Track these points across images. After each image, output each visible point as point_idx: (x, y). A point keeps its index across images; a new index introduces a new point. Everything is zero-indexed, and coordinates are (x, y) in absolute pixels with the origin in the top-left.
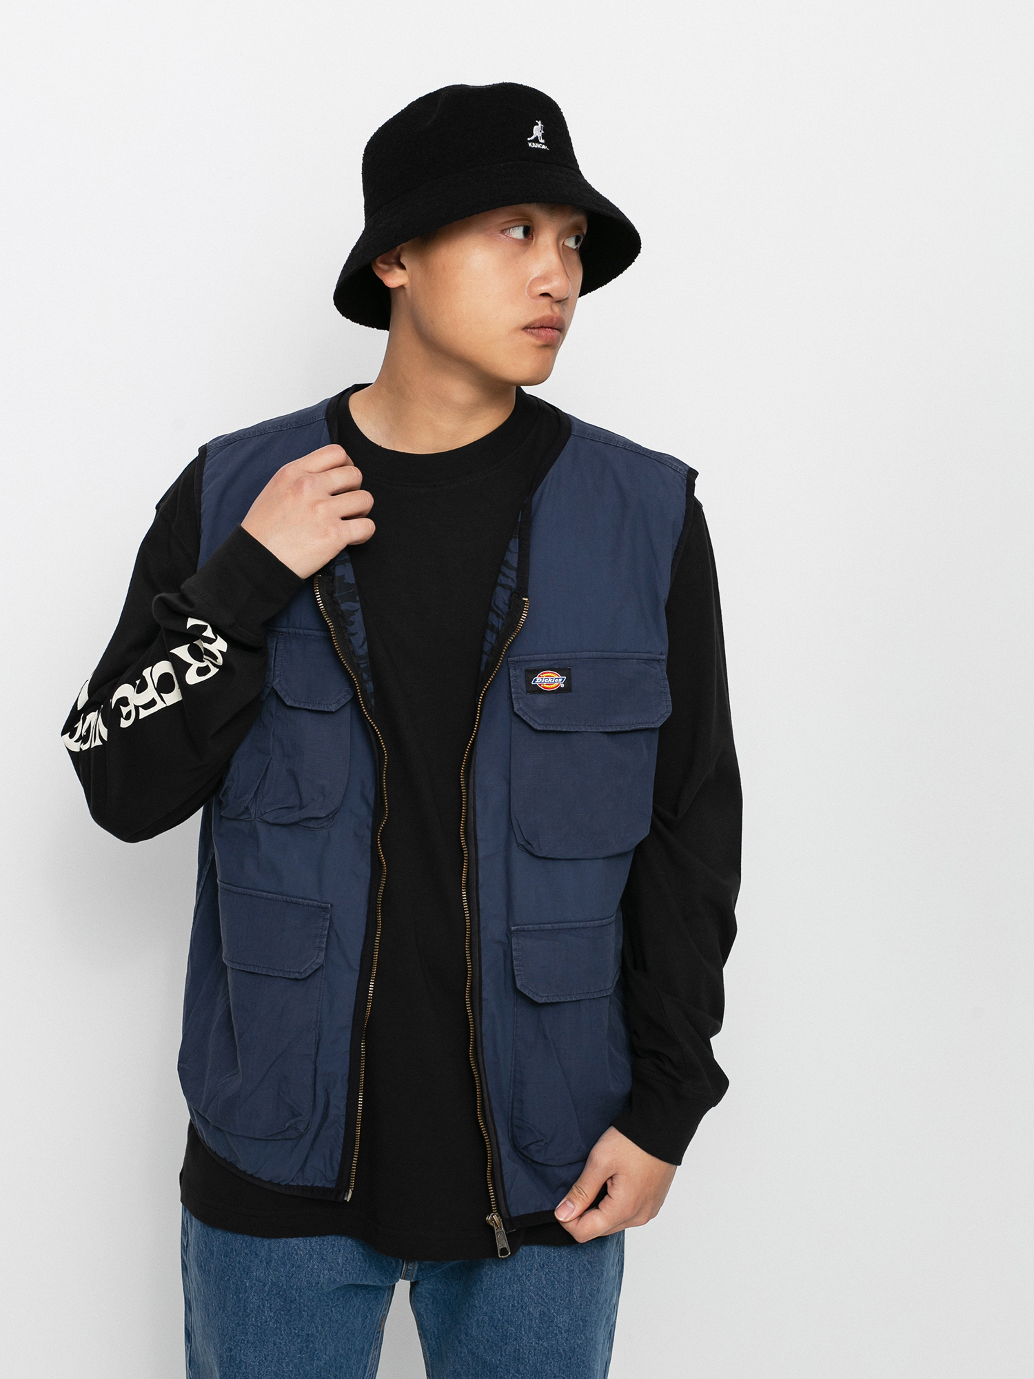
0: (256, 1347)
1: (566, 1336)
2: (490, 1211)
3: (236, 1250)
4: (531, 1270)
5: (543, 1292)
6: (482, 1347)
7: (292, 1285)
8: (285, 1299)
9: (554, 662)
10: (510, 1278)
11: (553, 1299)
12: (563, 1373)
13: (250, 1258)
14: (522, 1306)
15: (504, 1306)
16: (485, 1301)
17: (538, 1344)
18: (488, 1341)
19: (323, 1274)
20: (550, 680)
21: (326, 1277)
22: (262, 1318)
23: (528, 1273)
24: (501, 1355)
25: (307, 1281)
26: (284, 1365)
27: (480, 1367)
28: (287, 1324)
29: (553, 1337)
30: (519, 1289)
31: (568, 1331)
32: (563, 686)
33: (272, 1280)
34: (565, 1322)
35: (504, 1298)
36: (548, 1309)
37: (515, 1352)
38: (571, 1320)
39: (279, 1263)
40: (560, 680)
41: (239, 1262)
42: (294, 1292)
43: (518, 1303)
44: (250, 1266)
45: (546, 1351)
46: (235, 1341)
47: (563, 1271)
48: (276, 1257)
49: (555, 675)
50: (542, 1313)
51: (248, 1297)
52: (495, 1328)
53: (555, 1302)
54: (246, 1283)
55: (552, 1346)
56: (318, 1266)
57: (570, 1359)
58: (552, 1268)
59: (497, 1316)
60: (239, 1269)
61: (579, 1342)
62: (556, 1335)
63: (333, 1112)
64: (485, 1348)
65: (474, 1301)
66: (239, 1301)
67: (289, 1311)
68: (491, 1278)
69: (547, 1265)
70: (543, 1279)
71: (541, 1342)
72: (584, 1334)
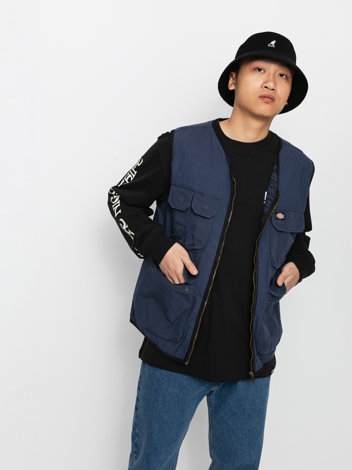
0: (167, 413)
1: (259, 405)
2: (251, 371)
3: (163, 383)
4: (250, 386)
5: (253, 393)
6: (233, 408)
7: (181, 393)
8: (178, 398)
9: (281, 211)
10: (245, 388)
11: (256, 395)
12: (257, 416)
13: (168, 385)
14: (247, 396)
15: (242, 396)
16: (236, 395)
17: (250, 407)
18: (236, 406)
19: (191, 390)
20: (280, 216)
21: (191, 391)
22: (170, 404)
23: (250, 387)
24: (239, 410)
25: (186, 392)
26: (175, 418)
27: (232, 413)
28: (178, 405)
29: (255, 405)
30: (247, 392)
31: (259, 404)
32: (283, 218)
33: (175, 392)
34: (259, 401)
35: (242, 394)
36: (255, 397)
37: (243, 409)
38: (260, 401)
39: (178, 386)
40: (283, 216)
41: (164, 387)
42: (181, 395)
43: (246, 396)
44: (168, 388)
45: (252, 409)
46: (161, 410)
47: (260, 387)
48: (177, 385)
49: (282, 214)
50: (253, 399)
51: (167, 397)
52: (238, 403)
53: (256, 396)
54: (166, 393)
55: (254, 408)
56: (189, 388)
57: (259, 412)
58: (257, 386)
59: (239, 399)
60: (164, 389)
61: (262, 407)
62: (256, 405)
63: (187, 337)
64: (234, 408)
65: (233, 395)
66: (164, 398)
67: (179, 401)
68: (239, 388)
69: (255, 385)
70: (254, 389)
71: (251, 407)
72: (264, 405)
